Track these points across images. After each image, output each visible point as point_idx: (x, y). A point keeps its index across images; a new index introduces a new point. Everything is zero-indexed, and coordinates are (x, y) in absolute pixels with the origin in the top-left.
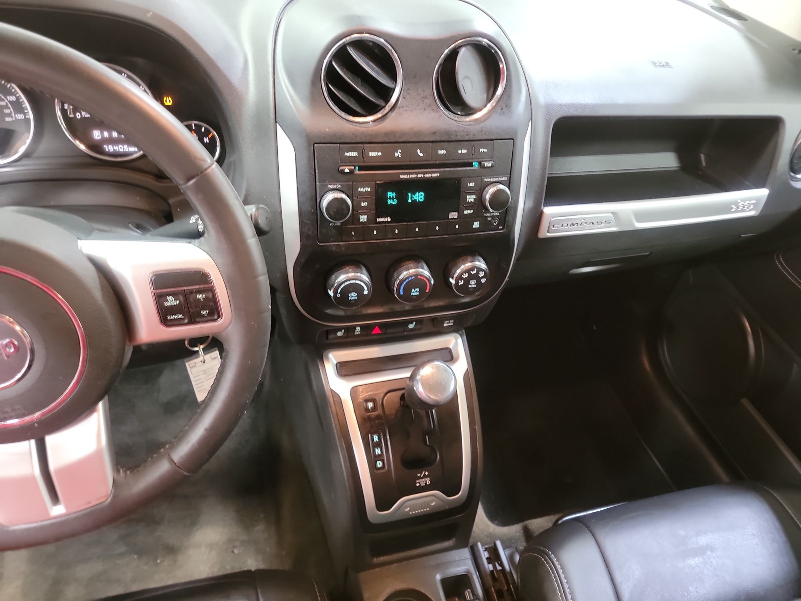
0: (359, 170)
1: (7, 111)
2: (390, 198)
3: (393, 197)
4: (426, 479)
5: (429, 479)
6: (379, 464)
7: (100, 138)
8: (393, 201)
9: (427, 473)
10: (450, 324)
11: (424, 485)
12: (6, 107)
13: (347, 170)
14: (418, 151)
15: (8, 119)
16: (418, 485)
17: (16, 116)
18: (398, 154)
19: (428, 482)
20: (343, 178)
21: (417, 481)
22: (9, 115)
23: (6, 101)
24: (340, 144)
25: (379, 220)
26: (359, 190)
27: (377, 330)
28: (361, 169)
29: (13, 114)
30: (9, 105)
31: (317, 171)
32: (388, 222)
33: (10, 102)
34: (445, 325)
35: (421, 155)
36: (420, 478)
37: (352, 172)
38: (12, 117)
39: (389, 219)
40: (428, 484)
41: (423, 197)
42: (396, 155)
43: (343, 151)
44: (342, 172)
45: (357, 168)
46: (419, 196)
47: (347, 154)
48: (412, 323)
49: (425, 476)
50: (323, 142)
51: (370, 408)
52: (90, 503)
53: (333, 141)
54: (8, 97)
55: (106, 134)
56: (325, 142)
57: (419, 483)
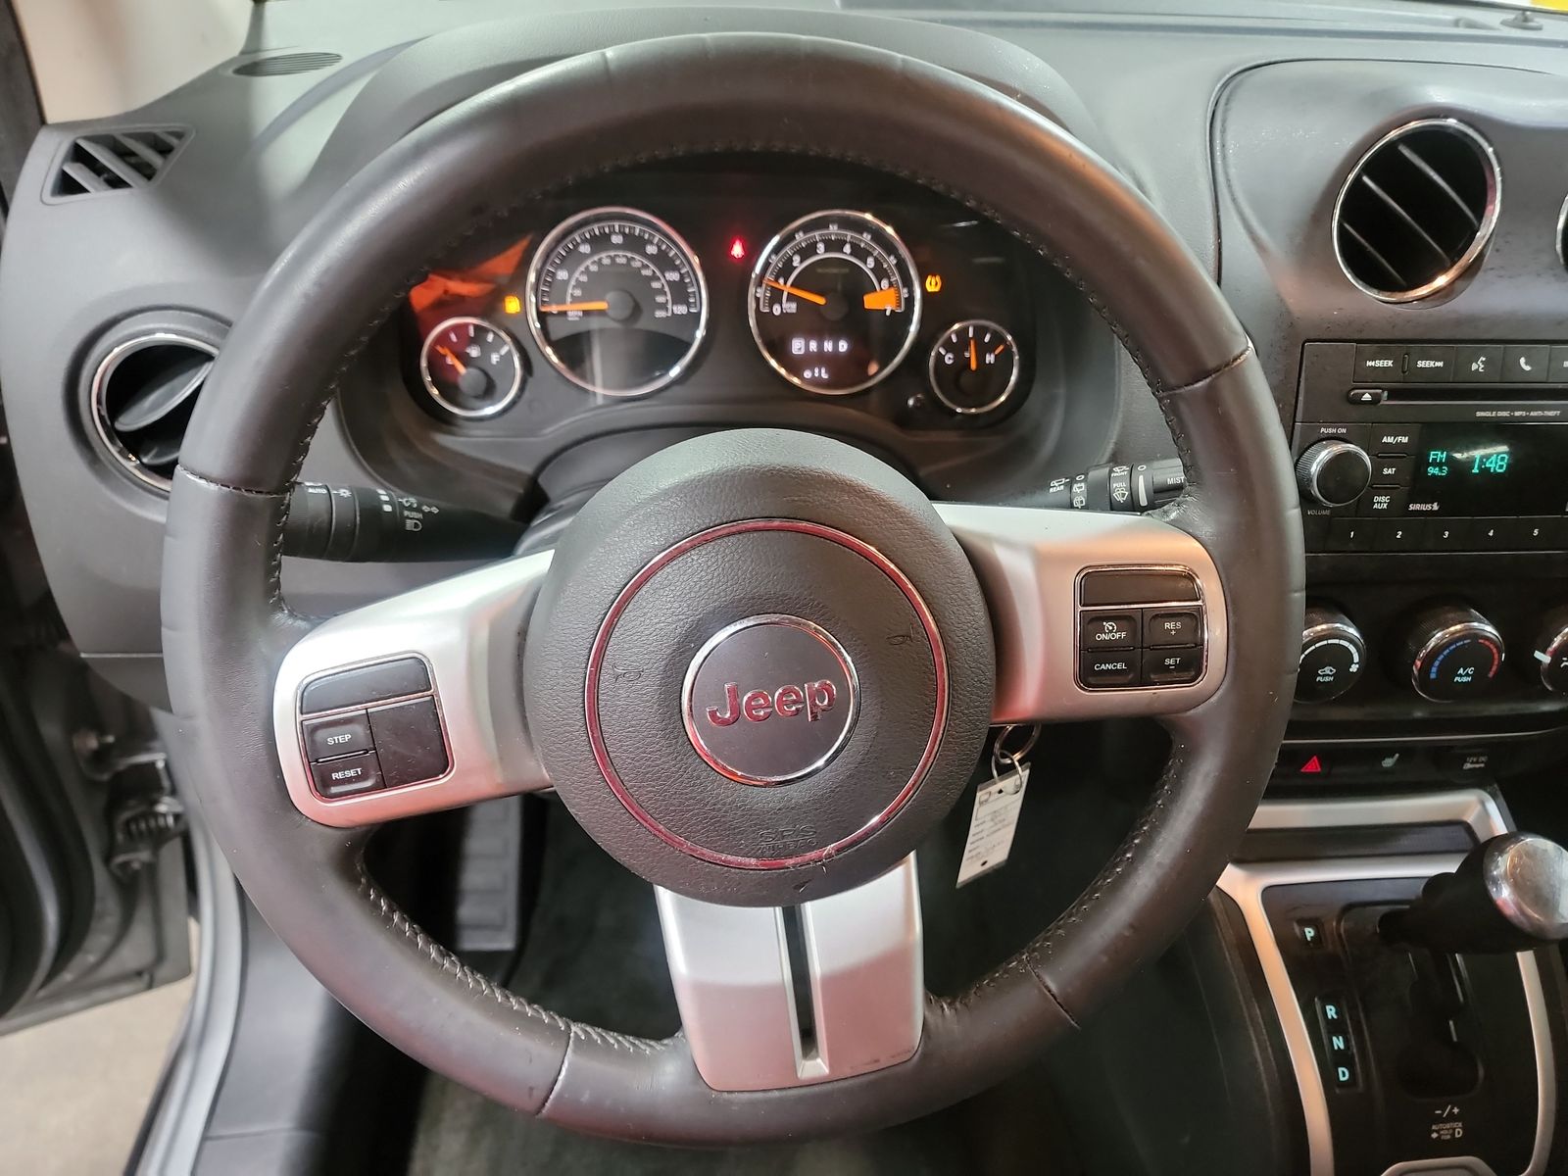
0: (1389, 398)
1: (660, 299)
2: (1435, 464)
3: (1441, 459)
4: (1455, 1125)
5: (1460, 1125)
6: (1343, 1074)
7: (802, 352)
8: (1441, 470)
9: (1456, 1110)
10: (1477, 766)
11: (1449, 1137)
12: (662, 292)
13: (1367, 397)
14: (1522, 360)
15: (660, 314)
16: (1434, 1135)
17: (675, 308)
18: (1478, 366)
19: (1459, 1133)
20: (1354, 412)
21: (1434, 1127)
22: (663, 307)
23: (663, 281)
24: (1358, 341)
25: (1412, 507)
26: (1385, 440)
27: (1313, 766)
28: (1394, 394)
29: (669, 306)
30: (667, 289)
31: (1301, 398)
32: (1431, 513)
33: (668, 282)
34: (1468, 766)
35: (1528, 368)
36: (1440, 1120)
37: (1376, 400)
38: (667, 309)
39: (1436, 507)
40: (1457, 1136)
41: (1504, 463)
42: (1474, 367)
43: (1361, 357)
44: (1357, 401)
45: (1386, 394)
46: (1496, 463)
47: (1370, 364)
48: (1392, 756)
49: (1452, 1118)
50: (1324, 337)
51: (1309, 939)
52: (877, 1061)
53: (1344, 337)
54: (667, 275)
55: (813, 346)
56: (1331, 337)
57: (1437, 1131)
